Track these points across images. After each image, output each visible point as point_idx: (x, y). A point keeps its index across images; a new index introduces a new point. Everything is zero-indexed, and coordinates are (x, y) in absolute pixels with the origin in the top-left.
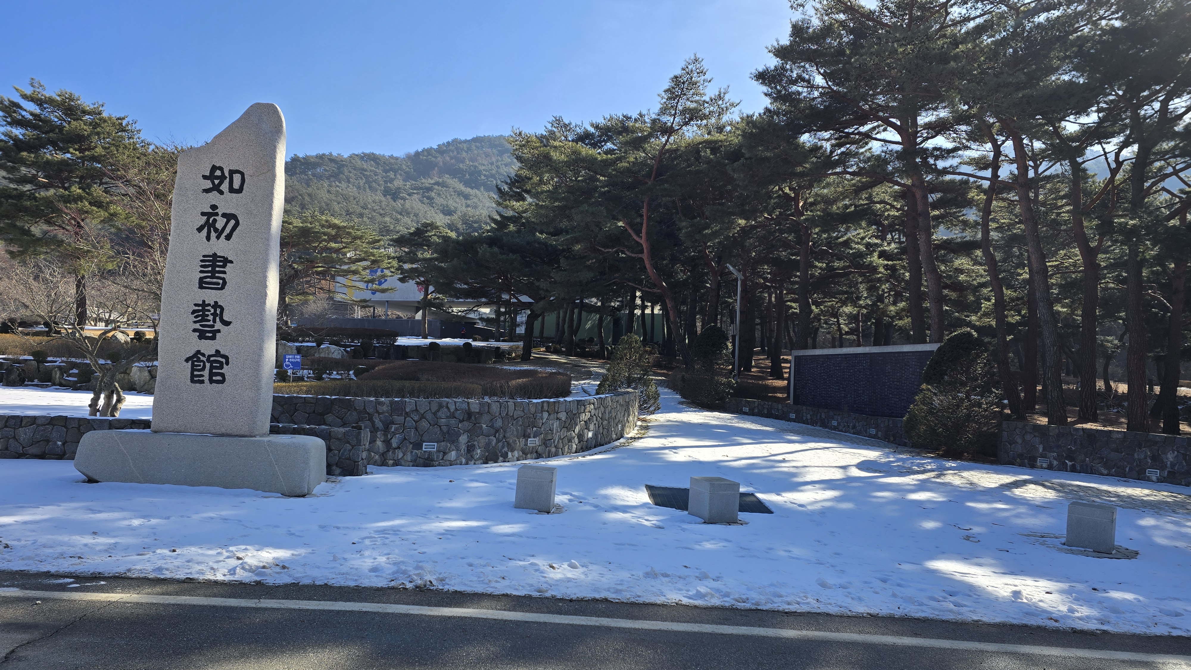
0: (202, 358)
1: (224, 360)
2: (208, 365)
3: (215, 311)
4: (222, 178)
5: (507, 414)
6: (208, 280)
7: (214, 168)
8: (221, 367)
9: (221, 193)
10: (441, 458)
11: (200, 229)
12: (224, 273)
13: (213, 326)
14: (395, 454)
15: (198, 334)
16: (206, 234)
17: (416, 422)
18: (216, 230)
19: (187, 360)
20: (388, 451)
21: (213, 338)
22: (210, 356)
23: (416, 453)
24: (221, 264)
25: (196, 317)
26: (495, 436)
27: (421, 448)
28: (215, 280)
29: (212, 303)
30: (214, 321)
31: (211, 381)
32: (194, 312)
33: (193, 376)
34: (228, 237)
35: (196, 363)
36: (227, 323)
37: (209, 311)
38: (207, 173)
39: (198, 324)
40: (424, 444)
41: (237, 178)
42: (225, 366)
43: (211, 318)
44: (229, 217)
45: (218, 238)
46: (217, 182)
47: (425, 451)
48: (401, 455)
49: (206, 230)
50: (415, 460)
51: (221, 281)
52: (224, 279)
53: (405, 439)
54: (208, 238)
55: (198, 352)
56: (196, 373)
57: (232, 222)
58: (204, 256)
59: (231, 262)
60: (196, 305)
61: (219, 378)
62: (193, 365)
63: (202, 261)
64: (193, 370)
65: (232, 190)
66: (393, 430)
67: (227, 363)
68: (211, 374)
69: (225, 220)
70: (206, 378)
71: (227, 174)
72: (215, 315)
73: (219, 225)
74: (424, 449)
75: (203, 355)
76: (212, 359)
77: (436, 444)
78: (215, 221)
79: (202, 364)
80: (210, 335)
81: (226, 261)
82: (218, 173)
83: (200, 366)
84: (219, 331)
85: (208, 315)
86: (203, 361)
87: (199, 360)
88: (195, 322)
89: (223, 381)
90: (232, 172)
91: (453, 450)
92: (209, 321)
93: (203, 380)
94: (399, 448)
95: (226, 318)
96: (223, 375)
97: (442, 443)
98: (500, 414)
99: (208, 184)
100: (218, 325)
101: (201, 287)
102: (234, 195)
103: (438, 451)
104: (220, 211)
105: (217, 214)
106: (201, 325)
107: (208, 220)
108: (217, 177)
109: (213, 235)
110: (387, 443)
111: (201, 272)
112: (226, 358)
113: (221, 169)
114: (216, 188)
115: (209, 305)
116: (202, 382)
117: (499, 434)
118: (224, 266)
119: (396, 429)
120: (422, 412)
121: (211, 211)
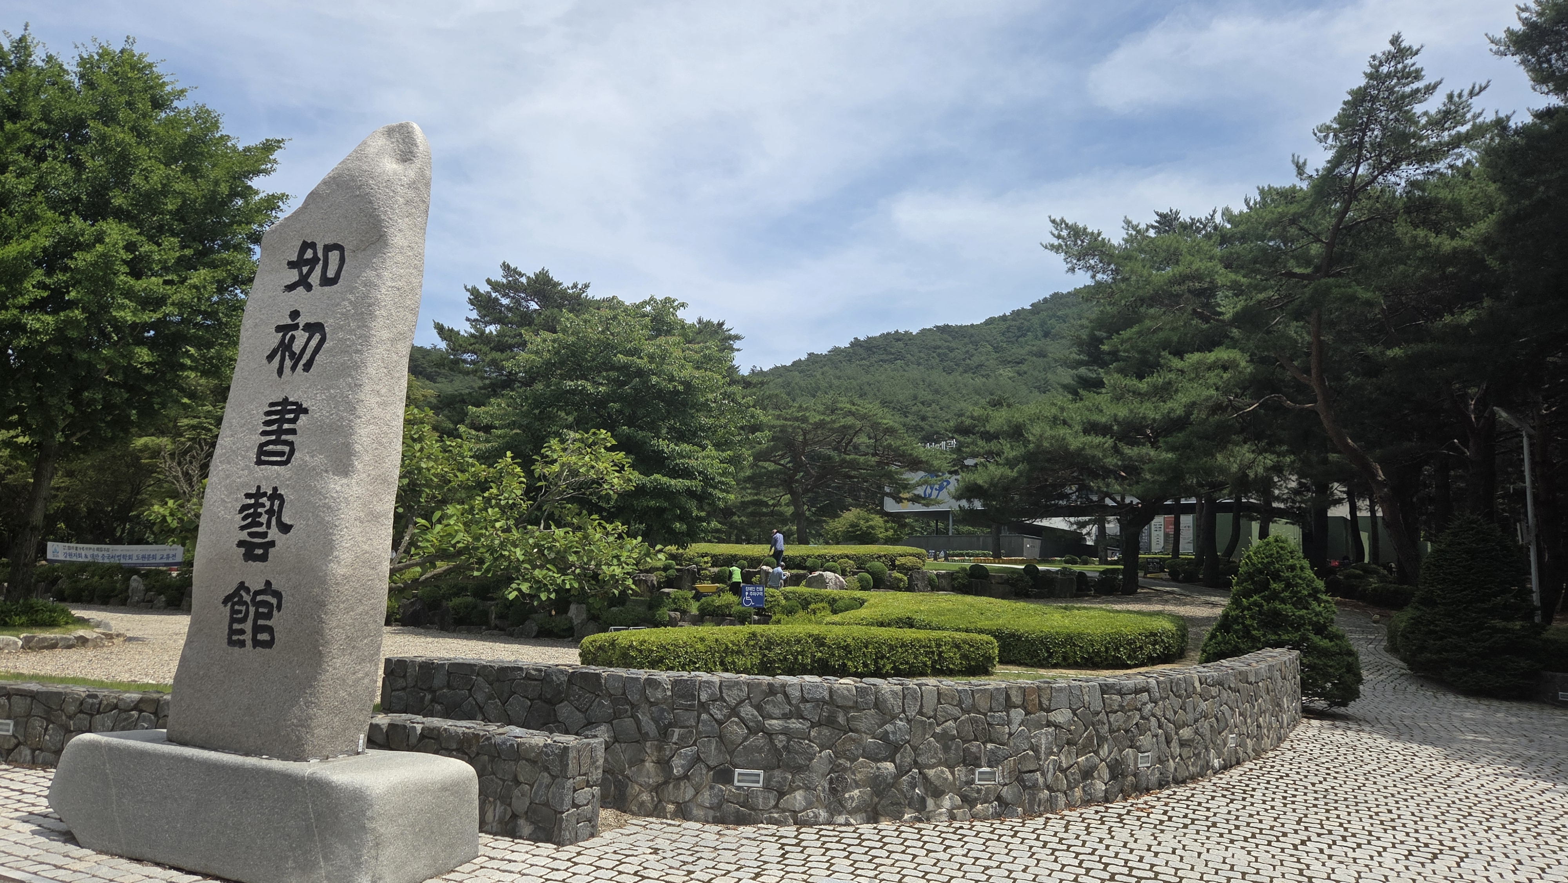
0: (247, 598)
1: (274, 601)
2: (252, 610)
3: (272, 505)
4: (315, 260)
5: (920, 713)
6: (271, 447)
7: (305, 246)
8: (269, 616)
9: (309, 288)
10: (773, 803)
11: (270, 358)
12: (293, 432)
13: (264, 535)
14: (679, 789)
15: (243, 550)
16: (277, 366)
17: (720, 723)
18: (292, 355)
19: (225, 601)
20: (666, 783)
21: (264, 558)
22: (257, 593)
23: (721, 790)
24: (292, 416)
25: (244, 519)
26: (893, 761)
27: (730, 781)
28: (279, 448)
29: (270, 492)
30: (269, 526)
31: (256, 643)
32: (244, 508)
33: (232, 631)
34: (308, 367)
35: (236, 607)
36: (285, 529)
37: (263, 505)
38: (294, 258)
39: (246, 531)
40: (737, 771)
41: (334, 256)
42: (275, 612)
43: (264, 519)
44: (314, 328)
45: (294, 368)
46: (305, 270)
47: (738, 788)
48: (690, 793)
49: (278, 358)
50: (719, 806)
51: (287, 449)
52: (291, 444)
53: (699, 759)
54: (280, 372)
55: (242, 586)
56: (236, 626)
57: (317, 337)
58: (272, 405)
59: (306, 411)
60: (248, 496)
61: (264, 637)
62: (233, 612)
63: (268, 413)
64: (233, 620)
65: (326, 282)
66: (675, 738)
67: (279, 607)
68: (257, 629)
69: (307, 334)
70: (248, 637)
71: (320, 255)
72: (270, 512)
73: (297, 347)
74: (736, 783)
75: (248, 590)
76: (259, 598)
77: (761, 772)
78: (293, 338)
79: (244, 608)
80: (260, 552)
81: (301, 410)
82: (309, 254)
83: (240, 612)
84: (272, 544)
85: (260, 514)
86: (246, 603)
87: (242, 602)
88: (242, 528)
89: (269, 644)
90: (328, 248)
91: (799, 788)
92: (261, 524)
93: (244, 641)
94: (686, 777)
95: (286, 519)
96: (270, 630)
97: (777, 773)
98: (904, 711)
99: (293, 276)
100: (274, 533)
101: (259, 462)
102: (327, 288)
103: (767, 787)
104: (302, 321)
105: (296, 327)
106: (250, 534)
107: (284, 337)
108: (307, 262)
109: (288, 363)
110: (664, 764)
111: (264, 433)
112: (278, 595)
113: (313, 246)
114: (304, 282)
115: (265, 494)
116: (242, 644)
117: (903, 756)
118: (294, 421)
119: (682, 738)
120: (733, 703)
121: (290, 322)
